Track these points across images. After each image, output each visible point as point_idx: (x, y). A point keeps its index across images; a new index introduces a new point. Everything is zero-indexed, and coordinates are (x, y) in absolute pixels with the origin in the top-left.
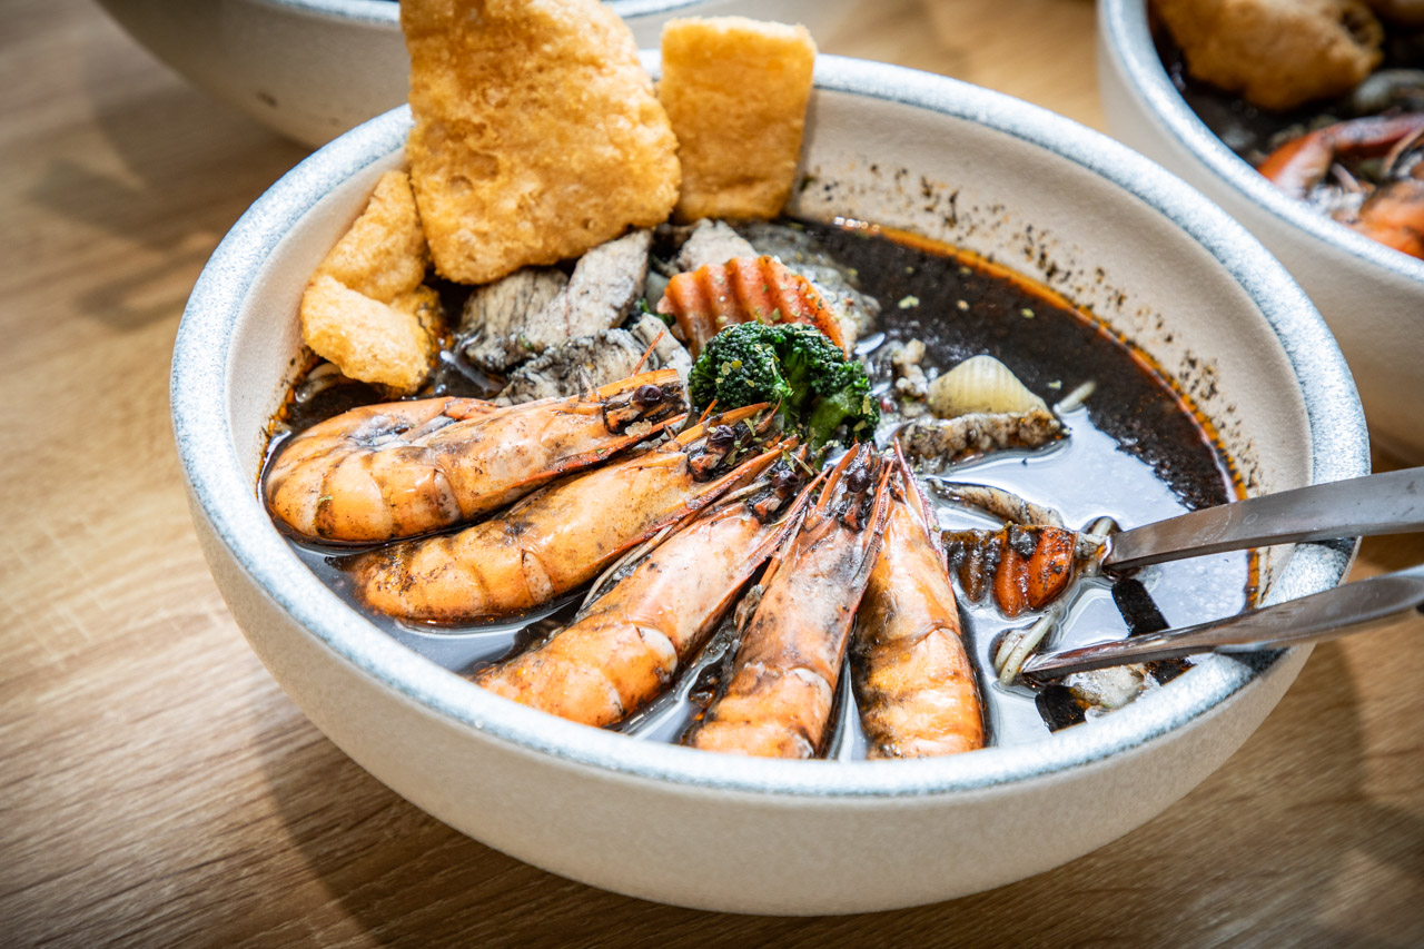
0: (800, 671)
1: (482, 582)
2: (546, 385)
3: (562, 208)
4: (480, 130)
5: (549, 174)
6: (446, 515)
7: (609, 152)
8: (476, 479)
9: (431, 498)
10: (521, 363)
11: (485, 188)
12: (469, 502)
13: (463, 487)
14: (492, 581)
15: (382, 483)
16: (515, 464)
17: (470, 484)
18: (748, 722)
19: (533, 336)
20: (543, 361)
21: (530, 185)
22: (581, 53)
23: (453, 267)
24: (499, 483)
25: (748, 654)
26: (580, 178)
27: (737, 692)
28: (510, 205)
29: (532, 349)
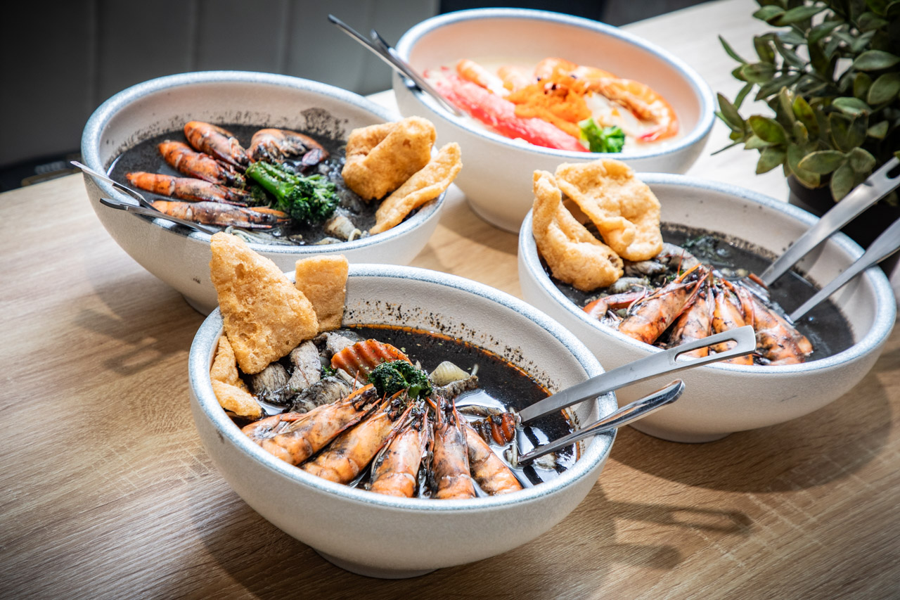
0: (462, 475)
2: (309, 404)
3: (279, 338)
4: (247, 314)
5: (273, 326)
6: (308, 454)
7: (292, 314)
8: (318, 438)
9: (305, 449)
10: (294, 397)
11: (253, 336)
12: (316, 447)
13: (314, 442)
14: (341, 472)
15: (285, 447)
16: (330, 429)
17: (316, 440)
18: (454, 496)
19: (296, 387)
20: (304, 394)
21: (268, 332)
22: (275, 279)
23: (250, 368)
24: (326, 438)
25: (440, 475)
26: (284, 326)
27: (444, 488)
28: (263, 340)
29: (297, 391)
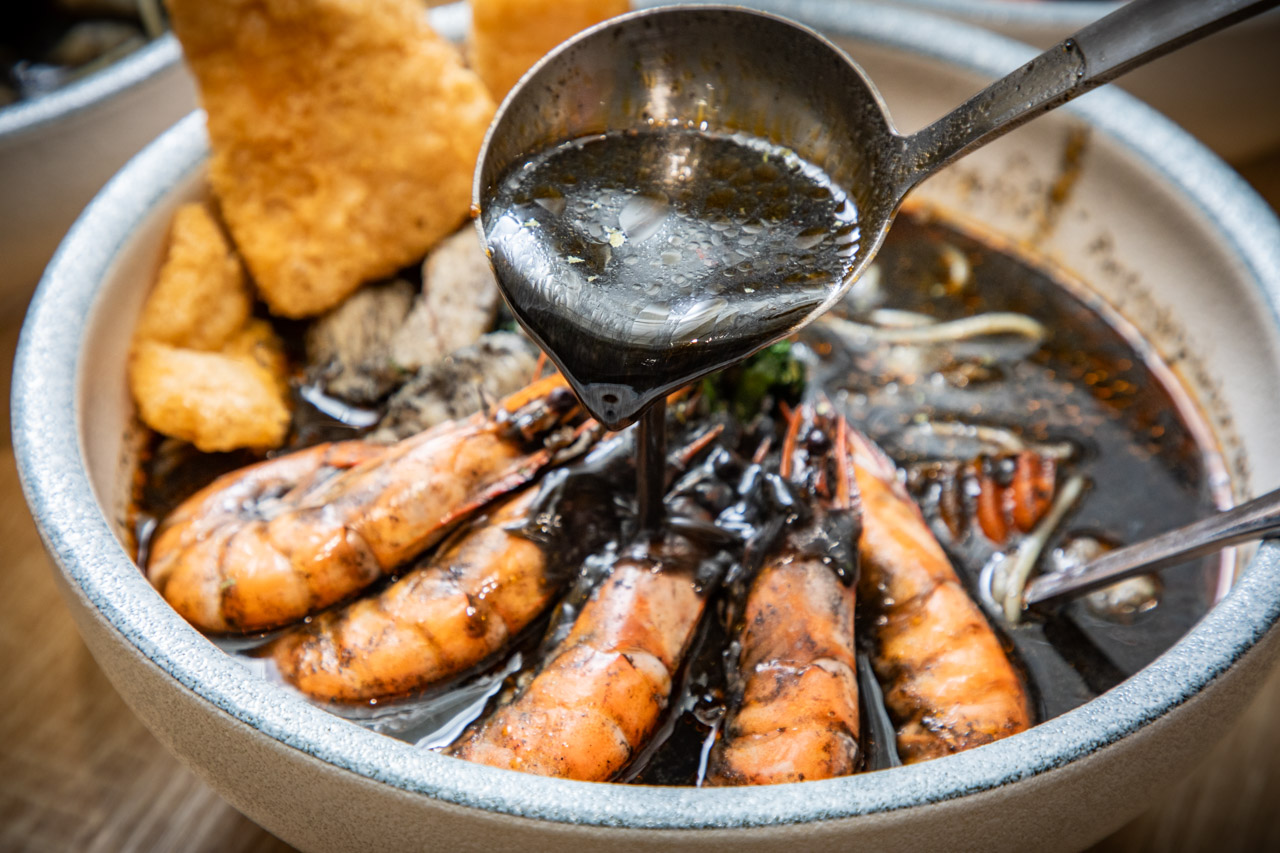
0: (822, 662)
1: (431, 639)
2: (432, 408)
3: (392, 212)
4: (287, 146)
5: (372, 178)
6: (366, 574)
7: (432, 143)
8: (394, 528)
9: (348, 559)
10: (396, 387)
11: (307, 207)
12: (388, 555)
13: (380, 541)
14: (442, 637)
15: (287, 553)
16: (433, 502)
17: (387, 535)
18: (782, 730)
19: (404, 359)
20: (423, 382)
21: (353, 194)
22: (380, 38)
23: (288, 300)
24: (418, 527)
25: (755, 655)
26: (406, 176)
27: (759, 700)
28: (336, 220)
29: (404, 372)
